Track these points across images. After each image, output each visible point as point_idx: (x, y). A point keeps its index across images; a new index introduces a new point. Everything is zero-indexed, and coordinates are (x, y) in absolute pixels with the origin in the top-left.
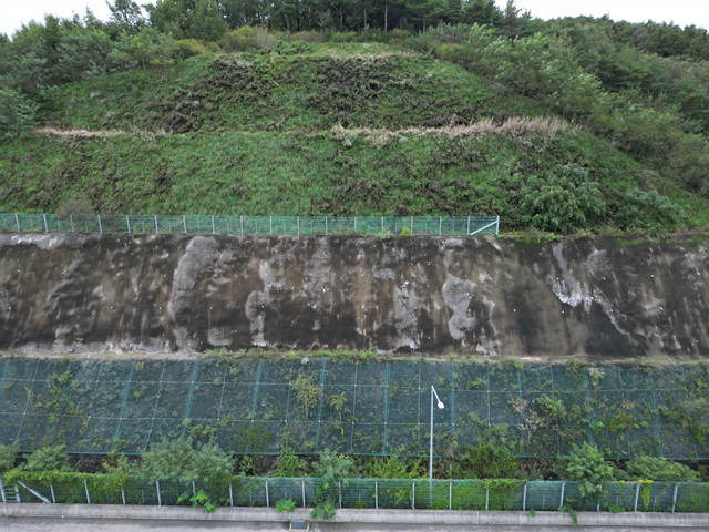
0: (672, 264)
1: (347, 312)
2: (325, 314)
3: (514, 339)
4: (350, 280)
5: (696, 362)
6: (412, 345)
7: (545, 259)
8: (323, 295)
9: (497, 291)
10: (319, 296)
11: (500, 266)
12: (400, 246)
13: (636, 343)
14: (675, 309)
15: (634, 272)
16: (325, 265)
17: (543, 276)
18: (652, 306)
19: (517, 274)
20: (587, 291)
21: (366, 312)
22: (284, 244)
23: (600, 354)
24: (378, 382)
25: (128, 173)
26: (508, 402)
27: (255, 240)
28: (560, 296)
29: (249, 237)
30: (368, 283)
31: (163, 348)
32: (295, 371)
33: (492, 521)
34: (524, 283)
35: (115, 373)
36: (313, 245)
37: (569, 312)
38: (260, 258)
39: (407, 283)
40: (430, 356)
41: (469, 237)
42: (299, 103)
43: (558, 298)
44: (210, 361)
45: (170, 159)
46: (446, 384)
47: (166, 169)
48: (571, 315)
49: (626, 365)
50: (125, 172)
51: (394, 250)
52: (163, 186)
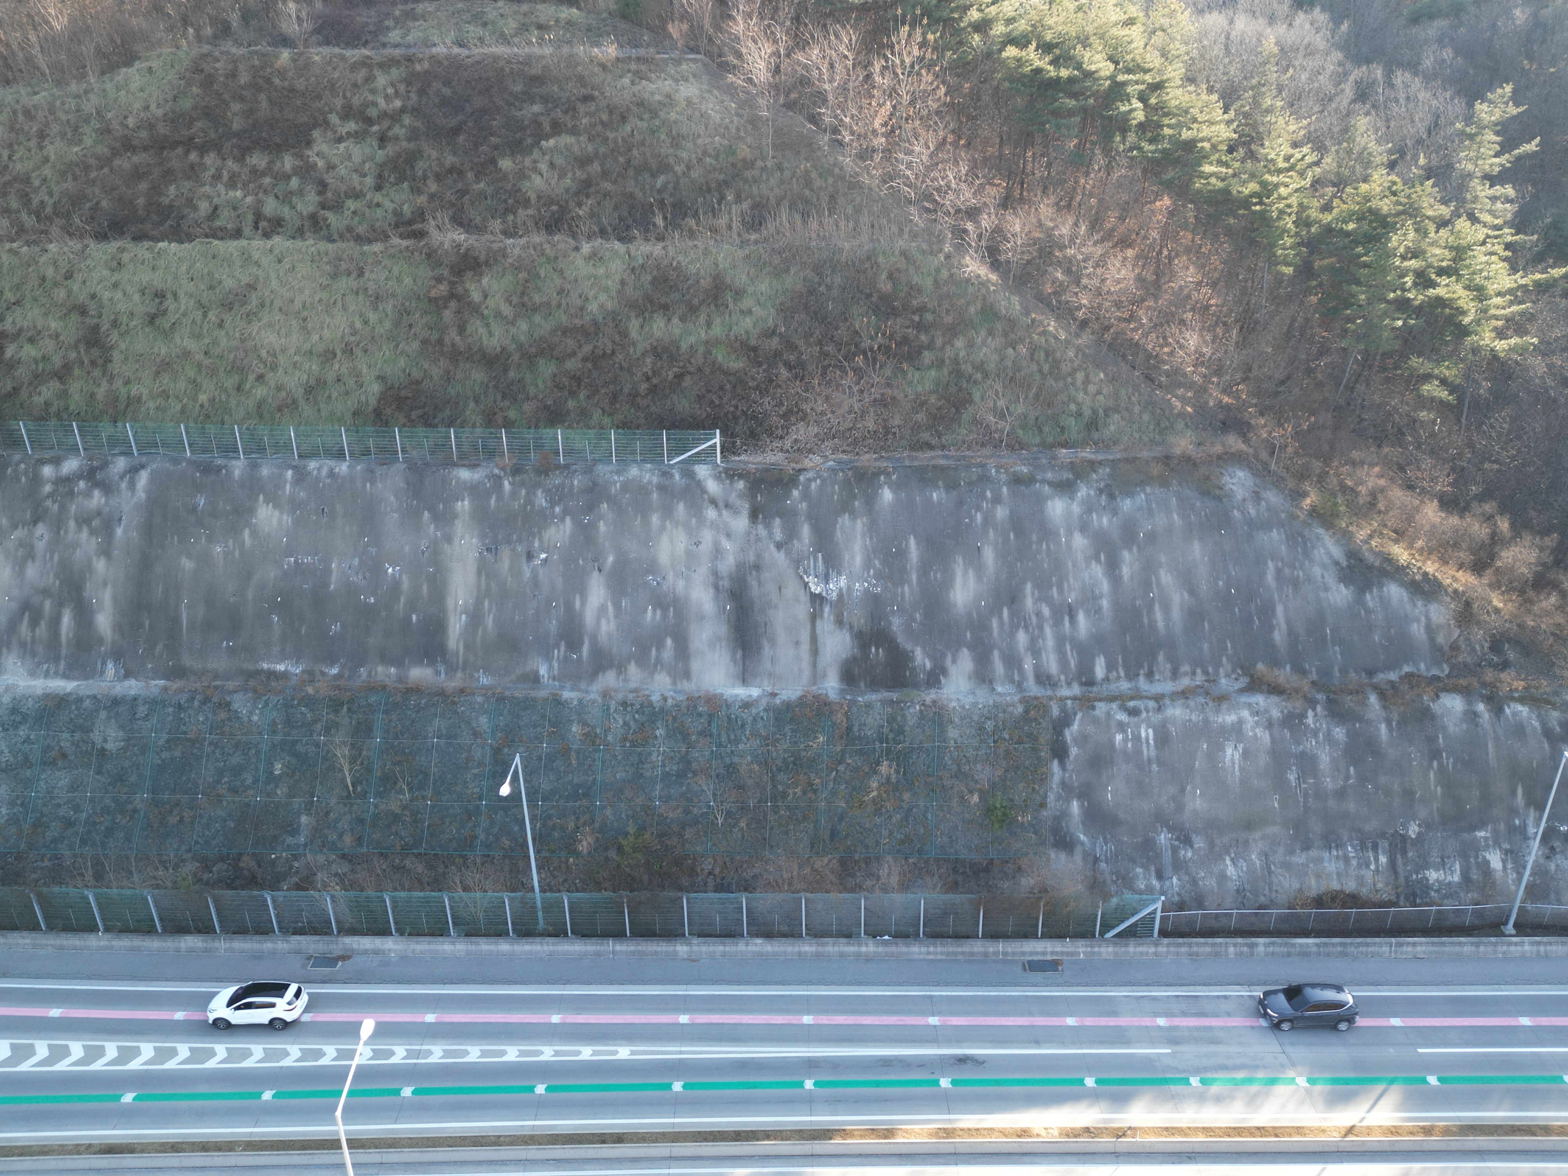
1: (431, 610)
2: (390, 613)
3: (721, 658)
4: (439, 551)
6: (543, 671)
7: (795, 513)
9: (704, 571)
12: (536, 485)
13: (928, 664)
14: (1008, 604)
15: (949, 538)
17: (786, 543)
18: (969, 598)
19: (743, 541)
20: (860, 572)
21: (465, 611)
22: (318, 479)
23: (862, 685)
24: (476, 734)
25: (26, 324)
26: (694, 765)
27: (265, 471)
28: (811, 581)
29: (254, 465)
30: (473, 555)
31: (102, 672)
32: (332, 716)
33: (633, 953)
34: (751, 557)
35: (18, 719)
36: (373, 482)
37: (822, 611)
38: (274, 507)
39: (543, 556)
40: (572, 689)
41: (667, 469)
42: (367, 166)
43: (806, 585)
44: (183, 698)
45: (107, 295)
46: (590, 737)
47: (100, 316)
48: (826, 615)
49: (898, 702)
50: (18, 320)
51: (523, 492)
52: (95, 352)
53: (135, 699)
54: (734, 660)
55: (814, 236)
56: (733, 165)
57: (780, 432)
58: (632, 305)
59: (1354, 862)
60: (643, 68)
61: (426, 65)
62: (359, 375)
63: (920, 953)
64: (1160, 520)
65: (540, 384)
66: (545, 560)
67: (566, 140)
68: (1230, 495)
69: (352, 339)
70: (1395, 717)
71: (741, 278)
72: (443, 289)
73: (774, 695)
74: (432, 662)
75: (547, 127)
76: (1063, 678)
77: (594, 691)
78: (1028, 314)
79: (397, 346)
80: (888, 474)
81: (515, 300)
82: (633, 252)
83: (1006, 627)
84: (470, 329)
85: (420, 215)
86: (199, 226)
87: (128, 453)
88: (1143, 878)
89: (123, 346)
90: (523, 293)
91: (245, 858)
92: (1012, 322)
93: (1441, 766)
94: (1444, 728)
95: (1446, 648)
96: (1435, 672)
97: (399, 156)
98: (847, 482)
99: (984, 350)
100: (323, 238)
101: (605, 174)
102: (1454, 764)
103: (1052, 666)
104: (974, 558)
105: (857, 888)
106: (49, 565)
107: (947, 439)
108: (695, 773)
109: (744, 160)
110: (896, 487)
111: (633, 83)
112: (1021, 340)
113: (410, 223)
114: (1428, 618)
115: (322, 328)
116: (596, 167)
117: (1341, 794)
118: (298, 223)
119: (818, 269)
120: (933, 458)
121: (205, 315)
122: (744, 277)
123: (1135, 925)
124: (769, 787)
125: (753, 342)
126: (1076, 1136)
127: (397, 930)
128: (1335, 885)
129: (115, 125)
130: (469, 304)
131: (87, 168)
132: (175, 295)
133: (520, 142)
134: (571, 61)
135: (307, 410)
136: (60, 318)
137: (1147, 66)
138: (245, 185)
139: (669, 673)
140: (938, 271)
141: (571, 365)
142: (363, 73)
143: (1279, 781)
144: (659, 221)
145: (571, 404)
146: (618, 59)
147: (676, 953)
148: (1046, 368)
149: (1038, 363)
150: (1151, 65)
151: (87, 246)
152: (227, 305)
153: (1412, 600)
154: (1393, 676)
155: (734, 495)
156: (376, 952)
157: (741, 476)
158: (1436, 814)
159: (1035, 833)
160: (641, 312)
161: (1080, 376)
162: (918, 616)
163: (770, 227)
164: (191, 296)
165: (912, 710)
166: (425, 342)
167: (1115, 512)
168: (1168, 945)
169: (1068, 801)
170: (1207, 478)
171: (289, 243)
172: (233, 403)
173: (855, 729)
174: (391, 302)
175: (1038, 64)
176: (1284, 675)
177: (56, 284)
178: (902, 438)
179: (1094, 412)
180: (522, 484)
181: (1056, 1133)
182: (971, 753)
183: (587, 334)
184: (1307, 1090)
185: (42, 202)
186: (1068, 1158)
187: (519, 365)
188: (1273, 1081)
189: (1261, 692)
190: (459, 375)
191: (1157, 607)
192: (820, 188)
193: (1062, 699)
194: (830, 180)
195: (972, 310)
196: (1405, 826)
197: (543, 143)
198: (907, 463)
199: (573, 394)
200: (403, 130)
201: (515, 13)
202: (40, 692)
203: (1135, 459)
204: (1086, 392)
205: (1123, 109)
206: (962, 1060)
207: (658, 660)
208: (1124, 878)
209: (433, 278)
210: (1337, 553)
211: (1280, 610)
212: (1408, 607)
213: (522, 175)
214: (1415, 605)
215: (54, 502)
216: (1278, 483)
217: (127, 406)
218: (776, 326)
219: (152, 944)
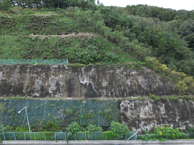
0: (112, 72)
1: (21, 86)
2: (15, 86)
3: (66, 93)
4: (24, 77)
5: (113, 99)
6: (38, 95)
7: (79, 71)
8: (15, 81)
9: (64, 80)
10: (14, 82)
11: (66, 73)
12: (40, 67)
13: (99, 94)
14: (111, 85)
15: (102, 75)
16: (18, 73)
17: (77, 76)
18: (105, 84)
19: (70, 75)
20: (88, 80)
21: (27, 86)
23: (88, 97)
28: (81, 81)
30: (29, 78)
33: (46, 143)
34: (72, 78)
41: (60, 65)
48: (83, 87)
49: (93, 100)
51: (38, 69)
63: (96, 143)
68: (143, 69)
70: (172, 102)
74: (20, 94)
76: (119, 96)
77: (45, 98)
83: (111, 88)
88: (133, 129)
102: (182, 109)
104: (106, 78)
110: (94, 68)
123: (132, 137)
143: (155, 112)
147: (53, 143)
155: (70, 69)
157: (71, 66)
158: (180, 118)
162: (97, 86)
167: (126, 72)
168: (138, 141)
173: (87, 104)
182: (105, 108)
189: (151, 98)
196: (176, 120)
208: (130, 129)
210: (160, 78)
211: (152, 86)
216: (150, 68)
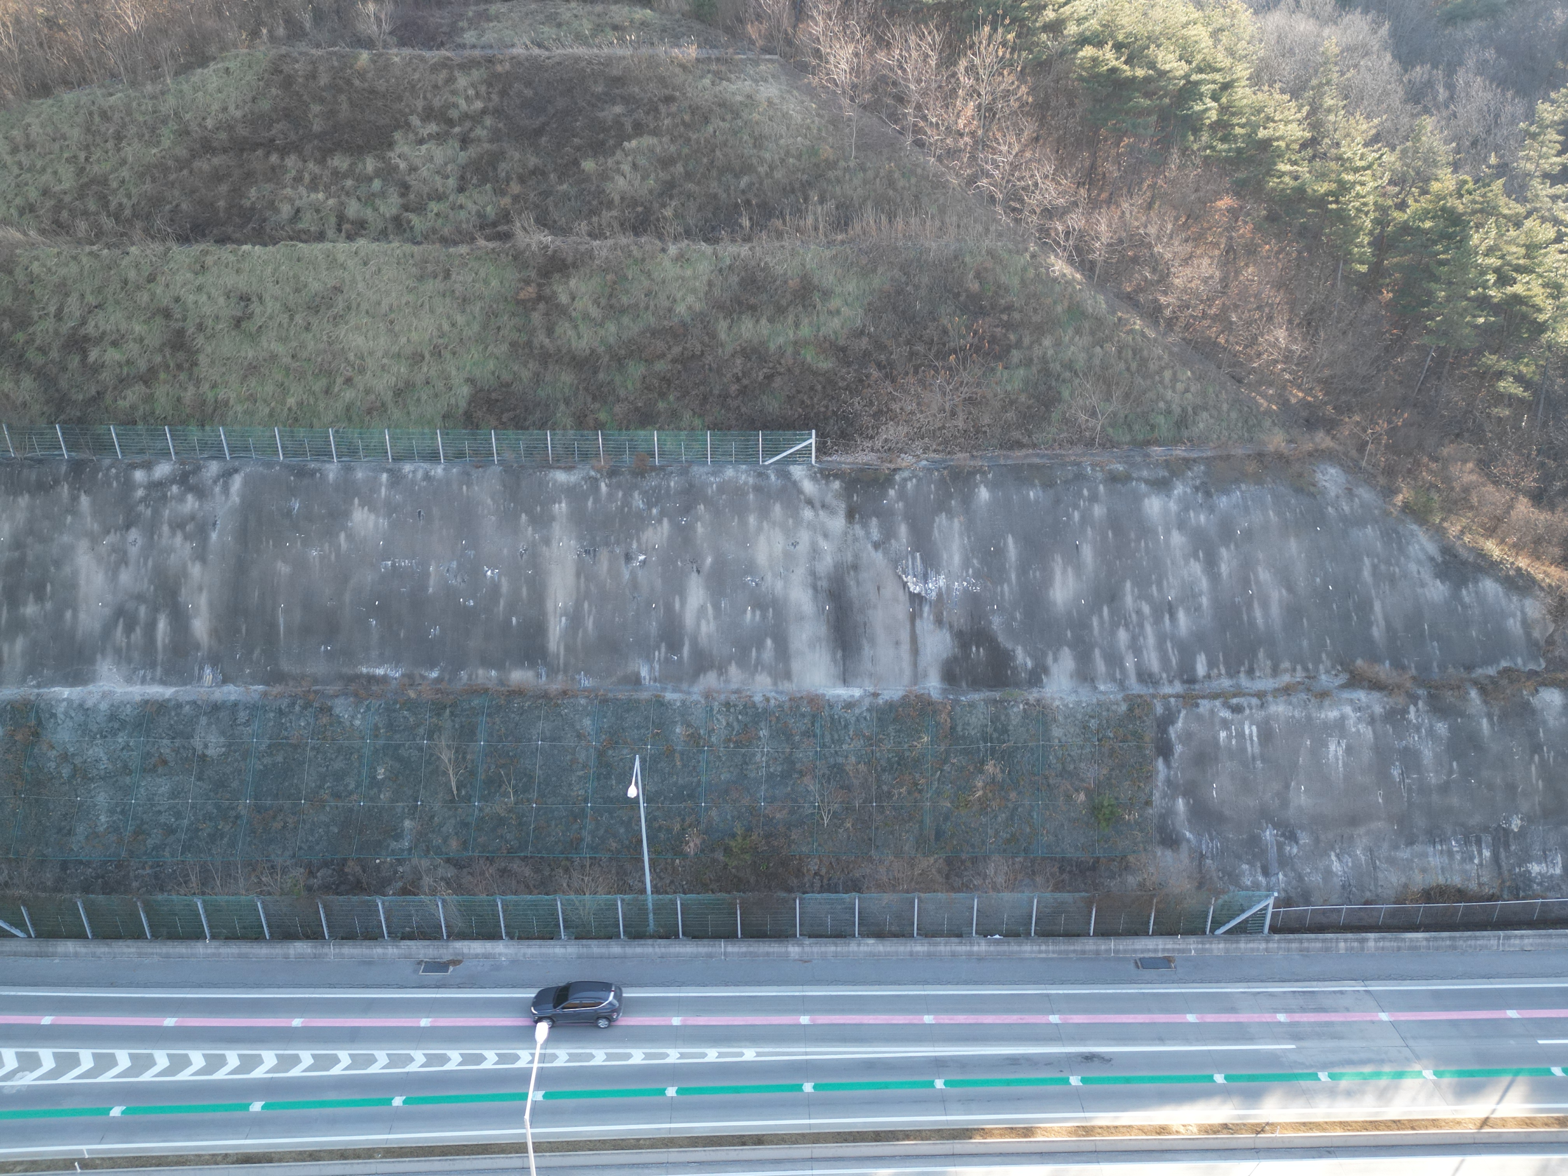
1: (531, 613)
2: (490, 616)
3: (822, 658)
6: (644, 672)
7: (892, 512)
9: (802, 571)
12: (632, 487)
13: (1029, 663)
14: (1108, 602)
15: (1047, 537)
17: (884, 543)
19: (840, 541)
20: (959, 571)
21: (565, 614)
22: (413, 482)
23: (964, 684)
24: (580, 736)
25: (109, 327)
26: (798, 766)
27: (360, 475)
28: (910, 580)
29: (348, 469)
30: (572, 557)
31: (200, 678)
32: (435, 720)
33: (745, 954)
34: (849, 557)
35: (116, 725)
36: (469, 485)
37: (921, 610)
38: (370, 510)
39: (642, 557)
40: (674, 691)
41: (762, 470)
42: (449, 168)
43: (905, 585)
44: (284, 703)
45: (191, 298)
46: (694, 738)
47: (184, 319)
48: (925, 615)
49: (1001, 701)
50: (101, 323)
51: (620, 494)
52: (181, 356)
53: (235, 704)
54: (834, 660)
55: (900, 235)
56: (817, 165)
57: (870, 432)
58: (720, 306)
59: (1458, 857)
60: (723, 68)
61: (507, 66)
62: (448, 378)
63: (1032, 952)
64: (1257, 518)
65: (630, 386)
66: (644, 562)
67: (648, 141)
68: (1323, 492)
69: (441, 341)
70: (1496, 711)
71: (828, 279)
72: (531, 291)
73: (875, 695)
74: (533, 665)
75: (629, 127)
76: (1164, 675)
77: (697, 692)
78: (1114, 313)
79: (486, 348)
80: (984, 473)
81: (603, 302)
82: (720, 253)
83: (1107, 625)
84: (558, 331)
85: (506, 217)
86: (282, 228)
87: (220, 457)
88: (1249, 874)
89: (209, 350)
90: (611, 295)
91: (351, 863)
92: (1099, 321)
93: (1542, 759)
94: (1545, 722)
95: (1542, 643)
96: (1532, 666)
97: (481, 157)
98: (942, 481)
99: (1072, 348)
100: (407, 240)
101: (688, 175)
102: (1555, 758)
103: (1153, 662)
104: (1073, 556)
105: (966, 887)
106: (143, 571)
107: (1037, 437)
108: (802, 774)
109: (826, 160)
110: (993, 486)
111: (713, 83)
112: (1109, 339)
113: (494, 224)
114: (1523, 613)
115: (410, 331)
116: (679, 169)
117: (1444, 788)
118: (381, 225)
119: (904, 269)
120: (1026, 456)
121: (291, 318)
122: (831, 278)
123: (1246, 921)
124: (874, 787)
125: (841, 342)
126: (1215, 1133)
127: (507, 934)
128: (1441, 880)
129: (194, 127)
130: (557, 306)
131: (166, 170)
132: (260, 298)
133: (603, 143)
134: (652, 62)
135: (396, 414)
136: (145, 321)
137: (1218, 65)
138: (327, 188)
139: (770, 674)
140: (1024, 269)
141: (660, 366)
142: (444, 74)
143: (1383, 776)
144: (746, 223)
145: (661, 405)
146: (698, 60)
147: (787, 954)
148: (1134, 366)
149: (1126, 362)
150: (1223, 65)
151: (169, 249)
152: (314, 308)
153: (1507, 595)
154: (1491, 671)
155: (830, 495)
156: (487, 956)
157: (836, 476)
158: (1537, 807)
159: (1141, 830)
160: (729, 314)
161: (1167, 374)
162: (1018, 615)
163: (857, 228)
164: (276, 299)
165: (1015, 710)
166: (513, 344)
167: (1212, 509)
168: (1279, 941)
169: (1174, 798)
170: (1300, 475)
171: (375, 246)
172: (321, 406)
173: (959, 729)
174: (479, 304)
175: (1114, 63)
176: (1384, 671)
177: (138, 288)
178: (993, 437)
179: (1184, 410)
180: (619, 486)
181: (1195, 1130)
182: (1075, 752)
183: (675, 336)
184: (1435, 1083)
185: (120, 204)
186: (1209, 1154)
187: (609, 366)
188: (1400, 1075)
189: (1363, 688)
190: (548, 378)
191: (1256, 605)
192: (904, 188)
193: (1166, 697)
194: (913, 180)
195: (1059, 309)
196: (1508, 820)
197: (626, 144)
198: (1002, 462)
199: (663, 395)
200: (485, 132)
201: (589, 13)
202: (138, 698)
203: (1229, 457)
204: (1173, 389)
205: (1198, 108)
206: (1089, 1058)
207: (758, 661)
208: (1230, 875)
209: (519, 280)
210: (1432, 548)
211: (1377, 607)
212: (1504, 602)
213: (604, 176)
214: (1510, 600)
215: (147, 506)
216: (1369, 479)
217: (215, 411)
218: (864, 326)
219: (261, 950)
